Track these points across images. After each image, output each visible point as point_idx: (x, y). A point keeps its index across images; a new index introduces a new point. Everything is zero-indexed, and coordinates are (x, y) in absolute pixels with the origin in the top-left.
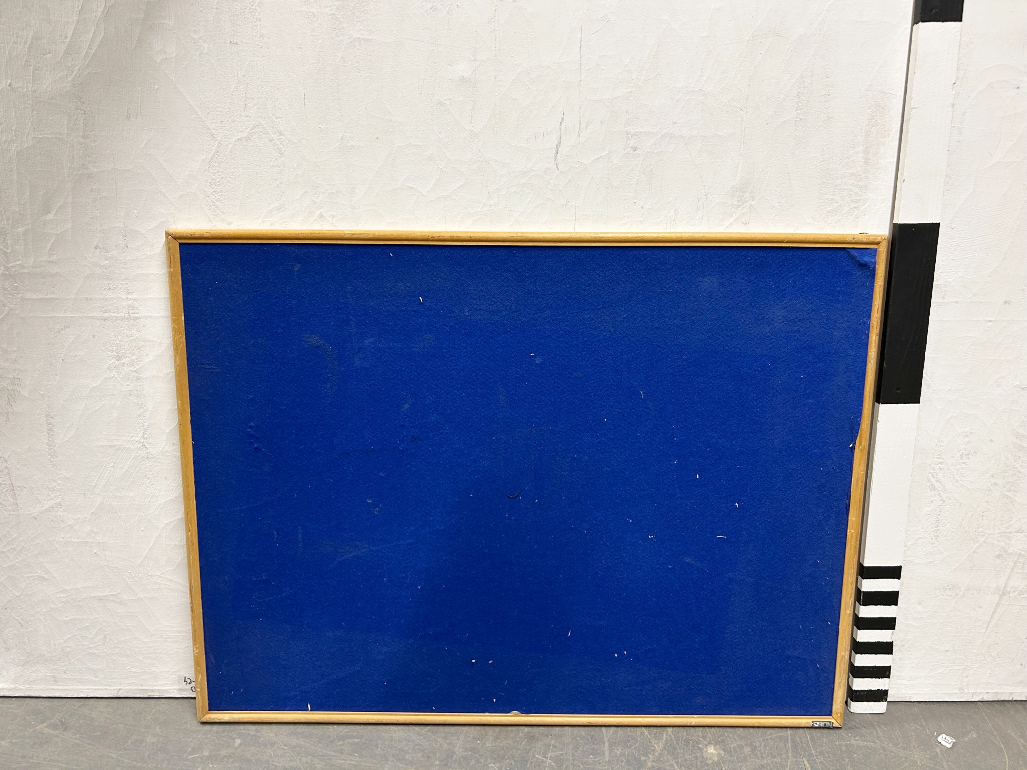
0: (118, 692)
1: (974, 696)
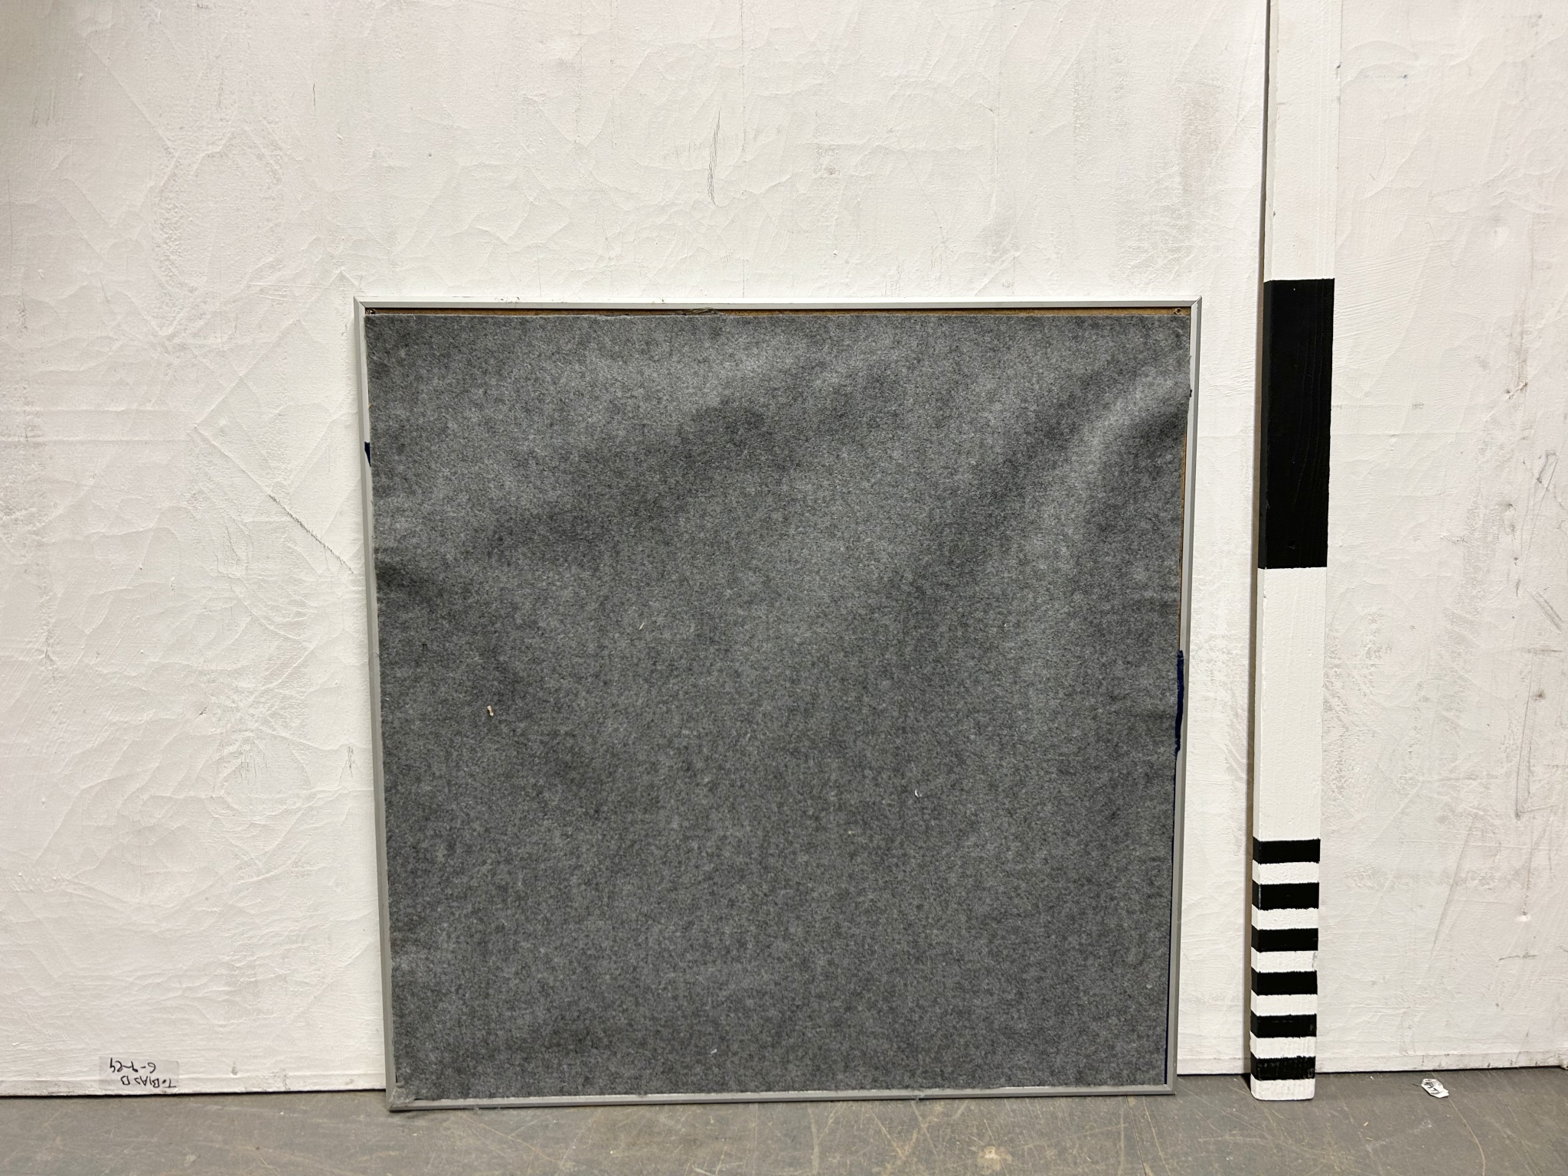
1: (1425, 1060)
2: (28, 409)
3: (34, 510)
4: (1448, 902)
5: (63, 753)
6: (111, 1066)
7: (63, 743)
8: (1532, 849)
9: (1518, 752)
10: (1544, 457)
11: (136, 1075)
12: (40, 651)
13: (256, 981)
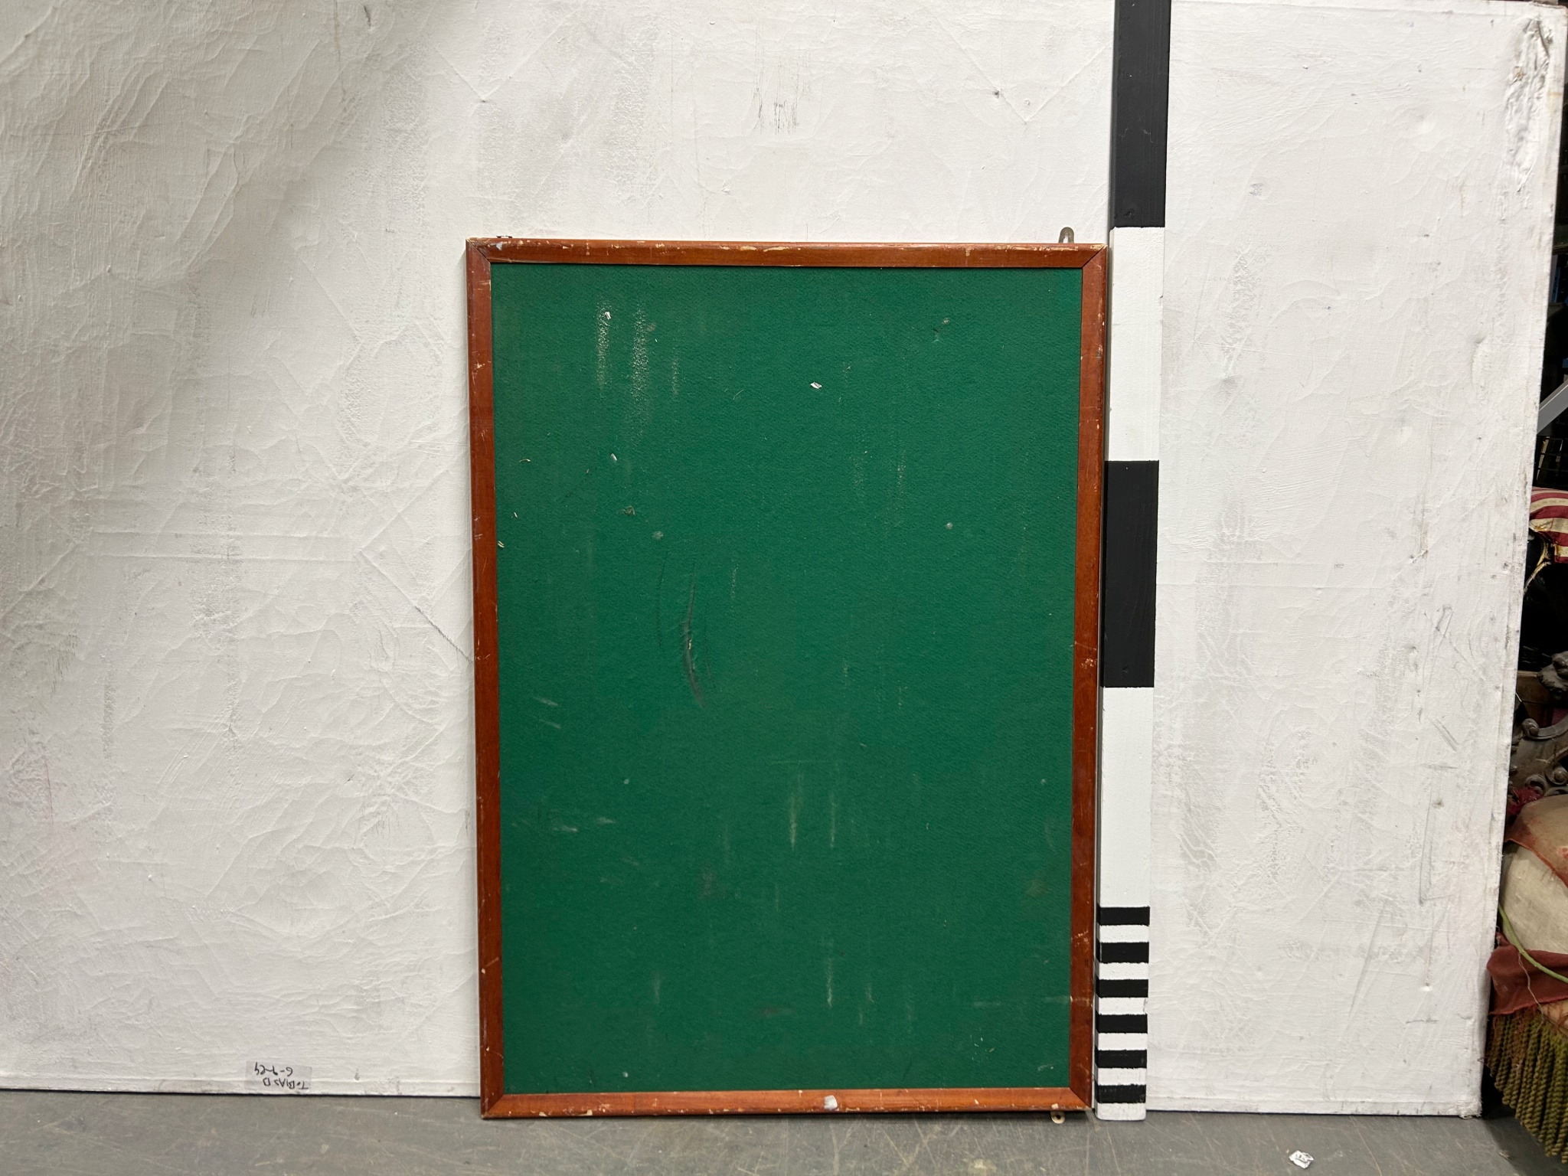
0: (161, 1084)
1: (1344, 1105)
2: (231, 533)
3: (229, 613)
4: (1364, 972)
5: (236, 808)
6: (256, 1069)
7: (236, 800)
8: (1433, 931)
9: (1421, 850)
10: (1441, 610)
11: (276, 1078)
12: (225, 726)
13: (379, 1003)
